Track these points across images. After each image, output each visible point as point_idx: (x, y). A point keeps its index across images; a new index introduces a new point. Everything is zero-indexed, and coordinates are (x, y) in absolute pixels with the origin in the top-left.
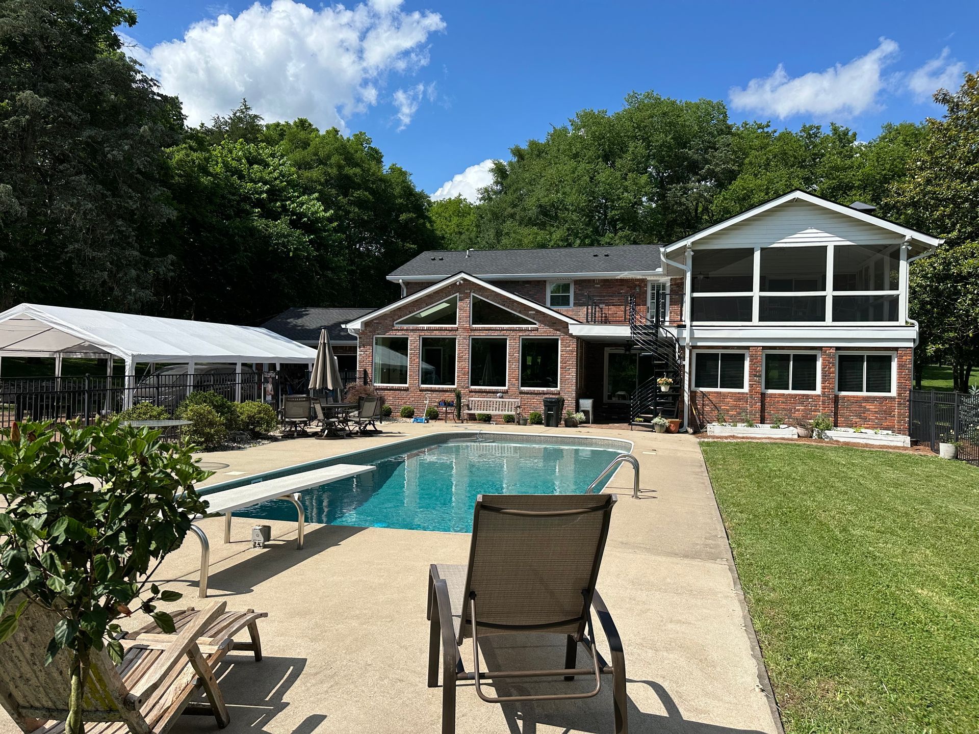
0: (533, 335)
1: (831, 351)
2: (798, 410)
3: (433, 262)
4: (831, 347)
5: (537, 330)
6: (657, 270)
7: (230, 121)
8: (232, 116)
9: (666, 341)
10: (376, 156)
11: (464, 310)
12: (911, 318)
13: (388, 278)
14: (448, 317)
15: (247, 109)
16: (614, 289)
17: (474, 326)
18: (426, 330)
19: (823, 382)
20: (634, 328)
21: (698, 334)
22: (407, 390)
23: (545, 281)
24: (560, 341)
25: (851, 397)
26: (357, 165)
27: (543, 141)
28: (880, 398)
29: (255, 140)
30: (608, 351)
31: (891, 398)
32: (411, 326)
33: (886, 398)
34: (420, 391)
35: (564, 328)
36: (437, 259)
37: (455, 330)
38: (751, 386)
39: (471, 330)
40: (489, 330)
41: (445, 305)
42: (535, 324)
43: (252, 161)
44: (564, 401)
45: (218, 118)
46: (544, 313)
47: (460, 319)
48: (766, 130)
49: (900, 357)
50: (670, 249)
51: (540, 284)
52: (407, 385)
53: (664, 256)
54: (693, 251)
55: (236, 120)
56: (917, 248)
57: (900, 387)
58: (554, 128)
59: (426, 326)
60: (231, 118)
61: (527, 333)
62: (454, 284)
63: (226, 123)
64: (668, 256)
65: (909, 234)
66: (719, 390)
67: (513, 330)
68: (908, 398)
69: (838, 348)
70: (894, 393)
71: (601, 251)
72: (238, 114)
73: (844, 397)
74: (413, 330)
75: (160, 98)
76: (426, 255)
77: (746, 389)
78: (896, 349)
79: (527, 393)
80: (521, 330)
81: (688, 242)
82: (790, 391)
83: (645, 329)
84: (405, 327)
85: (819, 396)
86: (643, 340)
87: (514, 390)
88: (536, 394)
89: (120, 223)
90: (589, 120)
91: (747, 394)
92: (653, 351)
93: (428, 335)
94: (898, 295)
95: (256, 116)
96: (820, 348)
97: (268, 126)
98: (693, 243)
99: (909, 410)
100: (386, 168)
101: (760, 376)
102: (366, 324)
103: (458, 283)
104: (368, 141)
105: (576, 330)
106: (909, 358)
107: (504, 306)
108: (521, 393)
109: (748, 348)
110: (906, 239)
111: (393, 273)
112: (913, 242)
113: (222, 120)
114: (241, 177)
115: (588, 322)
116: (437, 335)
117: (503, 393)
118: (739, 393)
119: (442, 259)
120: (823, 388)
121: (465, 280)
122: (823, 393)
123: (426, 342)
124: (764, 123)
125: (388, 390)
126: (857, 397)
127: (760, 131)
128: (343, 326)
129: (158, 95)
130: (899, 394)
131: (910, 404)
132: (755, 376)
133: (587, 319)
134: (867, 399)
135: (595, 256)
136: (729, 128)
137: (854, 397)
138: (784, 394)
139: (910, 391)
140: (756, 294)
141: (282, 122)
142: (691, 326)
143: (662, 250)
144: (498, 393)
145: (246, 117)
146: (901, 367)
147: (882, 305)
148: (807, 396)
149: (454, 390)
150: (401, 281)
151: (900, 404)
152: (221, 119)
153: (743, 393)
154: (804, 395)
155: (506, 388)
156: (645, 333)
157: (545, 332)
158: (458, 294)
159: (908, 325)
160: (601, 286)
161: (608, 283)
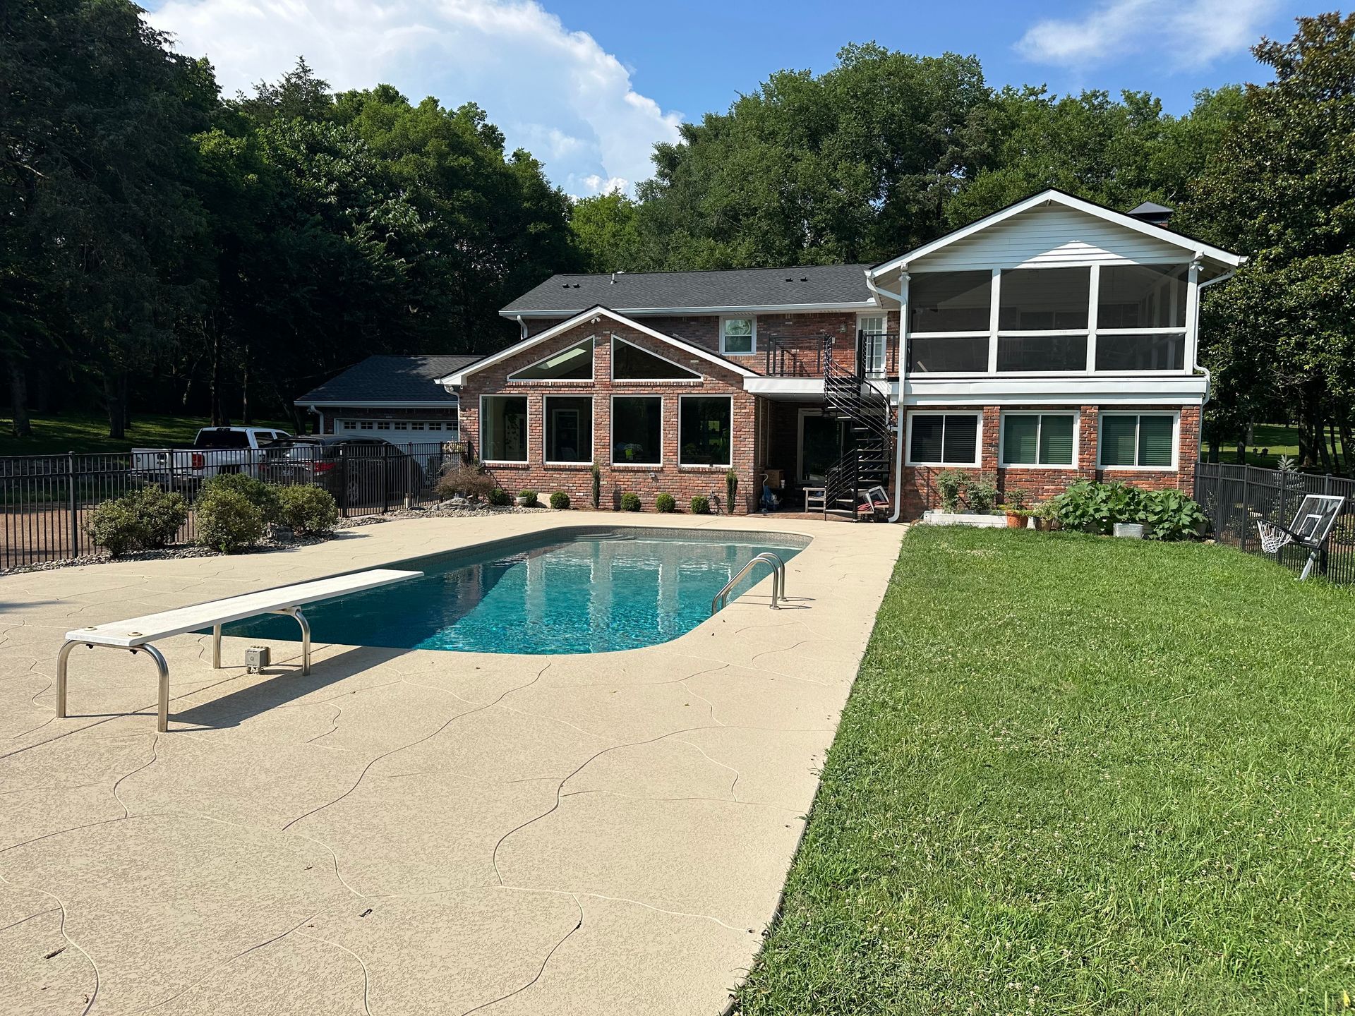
0: (696, 393)
1: (1093, 410)
2: (1047, 491)
3: (566, 290)
4: (1092, 405)
5: (701, 385)
6: (869, 300)
7: (282, 90)
8: (284, 82)
9: (870, 400)
10: (493, 138)
11: (603, 359)
12: (1199, 364)
13: (501, 313)
14: (581, 368)
15: (306, 71)
16: (811, 327)
17: (617, 380)
18: (551, 387)
19: (1082, 452)
20: (829, 381)
21: (917, 389)
22: (527, 468)
23: (717, 317)
24: (732, 401)
25: (1118, 472)
26: (466, 153)
27: (724, 113)
28: (1155, 473)
29: (319, 118)
30: (802, 414)
31: (1170, 473)
32: (531, 382)
33: (1164, 474)
34: (545, 470)
35: (738, 382)
36: (571, 286)
37: (590, 387)
38: (984, 459)
39: (613, 386)
40: (637, 386)
41: (579, 352)
42: (700, 377)
43: (314, 148)
44: (737, 482)
45: (264, 85)
46: (711, 363)
47: (597, 371)
48: (1041, 97)
49: (1184, 418)
50: (879, 272)
51: (711, 322)
52: (526, 463)
53: (871, 281)
54: (910, 275)
55: (291, 89)
56: (1210, 268)
57: (1182, 459)
58: (742, 96)
59: (550, 381)
60: (282, 86)
61: (688, 390)
62: (587, 323)
63: (276, 93)
64: (876, 281)
65: (1200, 249)
66: (942, 464)
67: (670, 386)
68: (1192, 473)
69: (1101, 407)
70: (1175, 467)
71: (796, 273)
72: (293, 81)
73: (1110, 472)
74: (533, 387)
75: (174, 61)
76: (556, 280)
77: (978, 463)
78: (1179, 407)
79: (689, 472)
80: (679, 386)
81: (902, 262)
82: (1038, 466)
83: (841, 383)
84: (523, 382)
85: (1075, 471)
86: (839, 399)
87: (670, 468)
88: (699, 473)
89: (127, 237)
90: (788, 84)
91: (979, 470)
92: (852, 413)
93: (554, 393)
94: (1184, 334)
95: (320, 83)
96: (1078, 407)
97: (339, 96)
98: (909, 264)
99: (1194, 489)
100: (508, 157)
101: (997, 446)
102: (470, 378)
103: (593, 321)
104: (482, 116)
105: (755, 385)
106: (1196, 420)
107: (656, 353)
108: (681, 471)
109: (980, 407)
110: (1197, 256)
111: (508, 307)
112: (1205, 260)
113: (271, 90)
114: (300, 173)
115: (768, 373)
116: (566, 393)
117: (656, 472)
118: (968, 469)
119: (578, 286)
120: (1081, 460)
121: (602, 316)
122: (1081, 468)
123: (552, 403)
124: (1038, 87)
125: (500, 469)
126: (1126, 472)
127: (1032, 98)
128: (437, 382)
129: (172, 56)
130: (1182, 468)
131: (1195, 482)
132: (991, 445)
133: (768, 370)
134: (1139, 475)
135: (787, 280)
136: (987, 93)
137: (1121, 472)
138: (1028, 470)
139: (1196, 464)
140: (994, 333)
141: (360, 91)
142: (906, 379)
143: (868, 273)
144: (649, 472)
145: (305, 84)
146: (1185, 431)
147: (1166, 346)
148: (1060, 471)
149: (591, 469)
150: (519, 317)
151: (1182, 481)
152: (269, 87)
153: (974, 469)
154: (1055, 471)
155: (660, 465)
156: (840, 389)
157: (713, 388)
158: (593, 336)
159: (1196, 374)
160: (794, 323)
161: (802, 319)
